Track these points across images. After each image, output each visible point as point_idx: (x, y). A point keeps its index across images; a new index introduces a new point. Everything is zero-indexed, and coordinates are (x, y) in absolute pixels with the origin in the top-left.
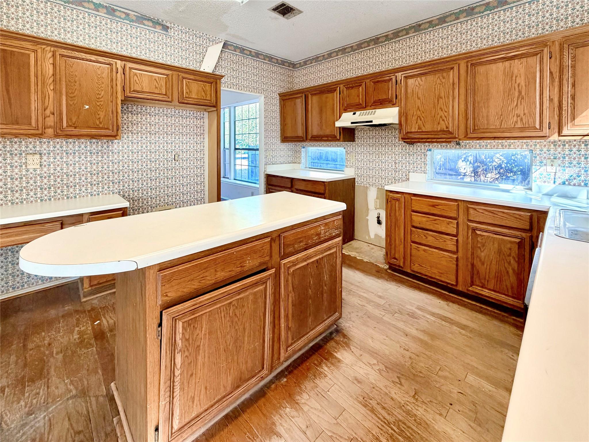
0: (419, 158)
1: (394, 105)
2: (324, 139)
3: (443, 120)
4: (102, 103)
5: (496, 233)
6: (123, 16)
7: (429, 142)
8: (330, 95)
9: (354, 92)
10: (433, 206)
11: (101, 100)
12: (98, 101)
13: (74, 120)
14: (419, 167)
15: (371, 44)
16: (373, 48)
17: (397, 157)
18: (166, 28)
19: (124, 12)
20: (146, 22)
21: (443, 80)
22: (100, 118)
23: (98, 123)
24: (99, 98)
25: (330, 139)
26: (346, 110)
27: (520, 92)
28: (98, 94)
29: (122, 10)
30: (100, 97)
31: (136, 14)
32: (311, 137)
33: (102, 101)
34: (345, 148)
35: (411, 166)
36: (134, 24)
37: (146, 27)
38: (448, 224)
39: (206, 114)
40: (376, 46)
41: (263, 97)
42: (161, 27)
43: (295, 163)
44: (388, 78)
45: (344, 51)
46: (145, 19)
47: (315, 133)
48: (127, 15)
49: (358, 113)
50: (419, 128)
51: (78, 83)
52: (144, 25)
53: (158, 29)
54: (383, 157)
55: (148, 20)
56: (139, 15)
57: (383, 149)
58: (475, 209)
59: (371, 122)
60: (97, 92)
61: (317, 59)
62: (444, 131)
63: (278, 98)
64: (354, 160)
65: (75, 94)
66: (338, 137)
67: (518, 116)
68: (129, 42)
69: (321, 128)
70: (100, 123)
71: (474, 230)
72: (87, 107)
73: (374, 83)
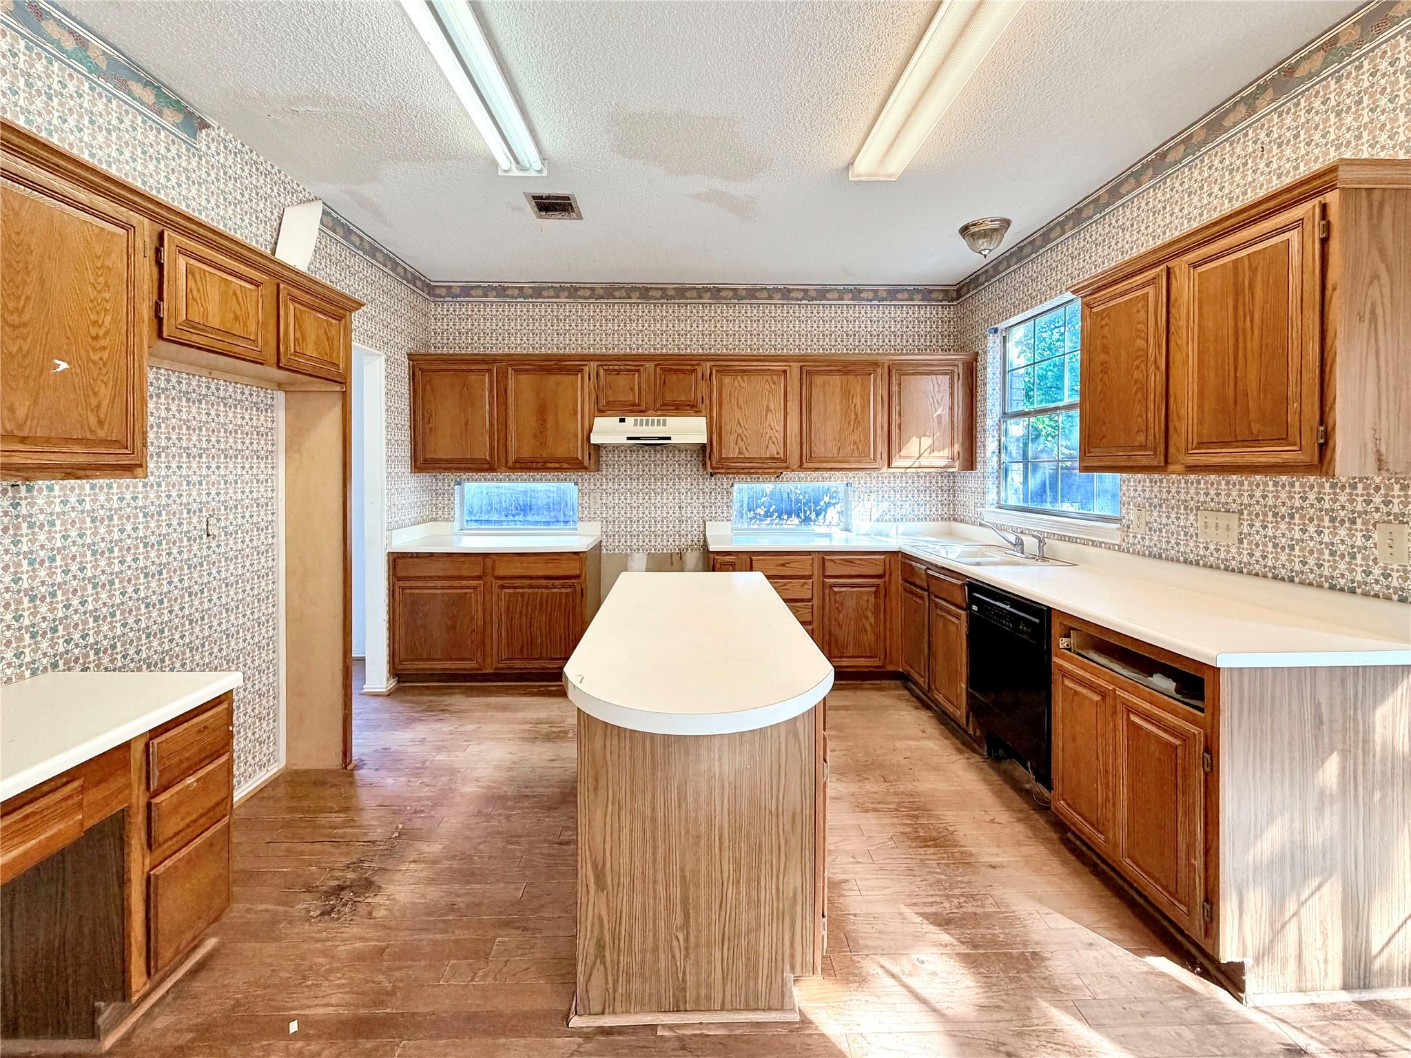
0: (719, 497)
1: (698, 413)
2: (549, 465)
3: (773, 443)
4: (105, 355)
5: (853, 586)
6: (70, 44)
7: (746, 474)
8: (567, 379)
9: (622, 381)
10: (783, 565)
11: (103, 343)
12: (94, 350)
13: (21, 413)
14: (719, 511)
15: (633, 295)
16: (638, 304)
17: (683, 497)
18: (194, 123)
19: (72, 32)
20: (137, 88)
21: (773, 386)
22: (98, 407)
23: (93, 420)
24: (95, 338)
25: (565, 466)
26: (602, 412)
27: (856, 415)
28: (95, 323)
29: (66, 21)
30: (101, 333)
31: (110, 51)
32: (515, 462)
33: (104, 348)
34: (576, 484)
35: (707, 511)
36: (101, 81)
37: (136, 104)
38: (802, 586)
39: (281, 396)
40: (644, 301)
41: (383, 358)
42: (179, 118)
43: (435, 520)
44: (689, 367)
45: (572, 291)
46: (138, 79)
47: (526, 453)
48: (82, 43)
49: (630, 420)
50: (740, 453)
51: (35, 275)
52: (130, 93)
53: (170, 118)
54: (659, 498)
55: (147, 84)
56: (122, 59)
57: (659, 484)
58: (832, 560)
59: (669, 438)
60: (93, 317)
61: (501, 291)
62: (774, 458)
63: (407, 364)
64: (598, 506)
65: (26, 317)
66: (586, 462)
67: (855, 443)
68: (86, 139)
69: (543, 444)
70: (101, 423)
71: (831, 586)
72: (63, 366)
73: (664, 370)
